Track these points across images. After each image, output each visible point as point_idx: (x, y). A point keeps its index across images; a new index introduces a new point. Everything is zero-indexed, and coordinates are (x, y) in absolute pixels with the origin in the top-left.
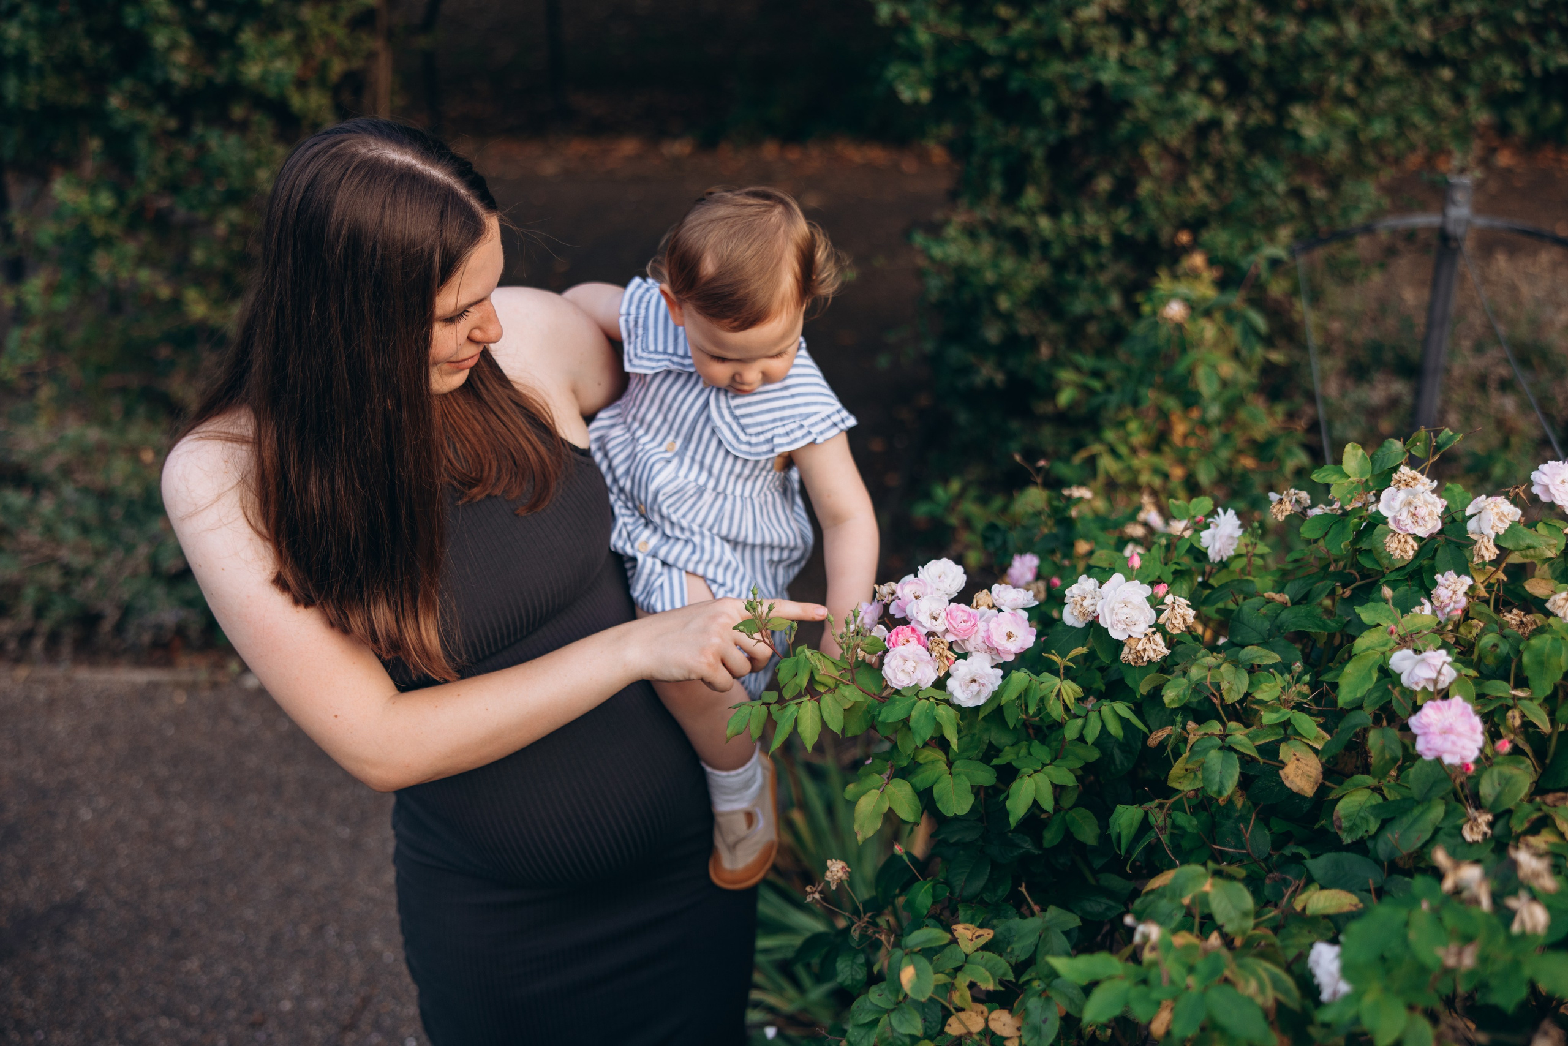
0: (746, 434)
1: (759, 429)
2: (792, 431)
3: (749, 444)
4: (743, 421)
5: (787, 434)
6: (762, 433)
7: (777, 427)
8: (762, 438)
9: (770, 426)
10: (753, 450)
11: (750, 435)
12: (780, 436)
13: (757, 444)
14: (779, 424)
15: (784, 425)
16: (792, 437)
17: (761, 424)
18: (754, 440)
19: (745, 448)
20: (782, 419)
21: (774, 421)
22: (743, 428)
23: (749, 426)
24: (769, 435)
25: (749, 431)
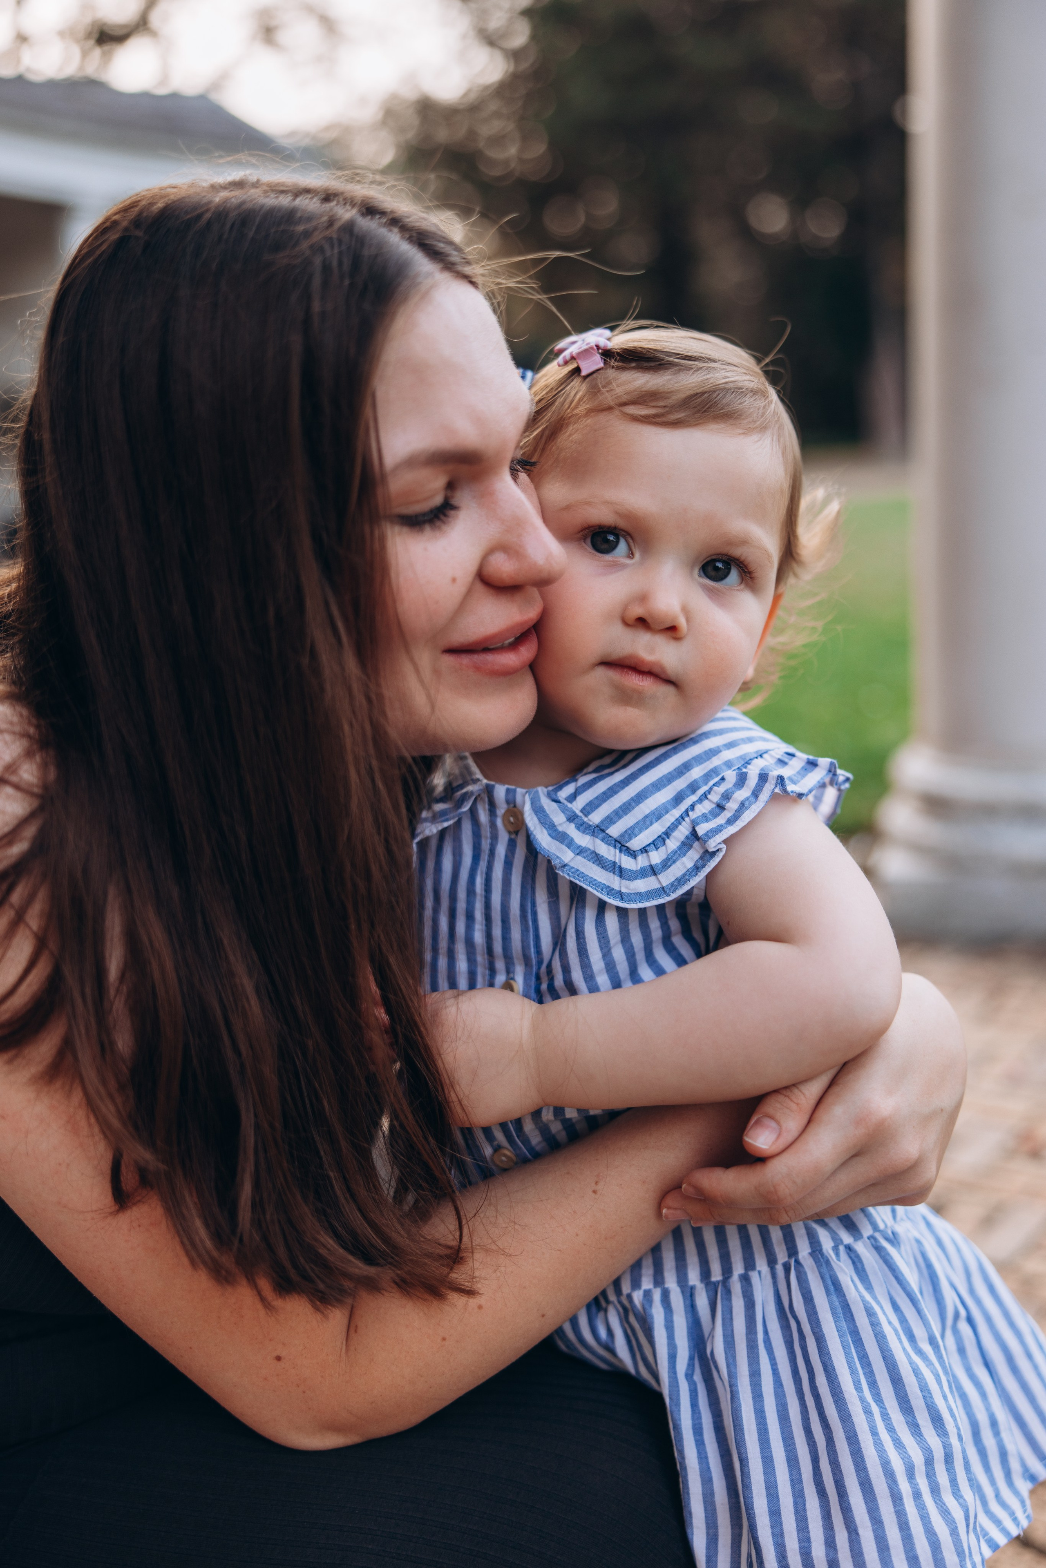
0: (633, 854)
1: (657, 829)
2: (727, 796)
3: (653, 871)
4: (614, 831)
5: (720, 807)
6: (667, 834)
7: (692, 807)
8: (672, 844)
9: (676, 813)
10: (667, 878)
11: (644, 850)
12: (705, 818)
13: (667, 863)
14: (693, 798)
15: (705, 796)
16: (732, 806)
17: (657, 815)
18: (656, 857)
19: (642, 885)
20: (693, 787)
21: (678, 799)
22: (620, 844)
23: (631, 833)
24: (683, 831)
25: (636, 843)
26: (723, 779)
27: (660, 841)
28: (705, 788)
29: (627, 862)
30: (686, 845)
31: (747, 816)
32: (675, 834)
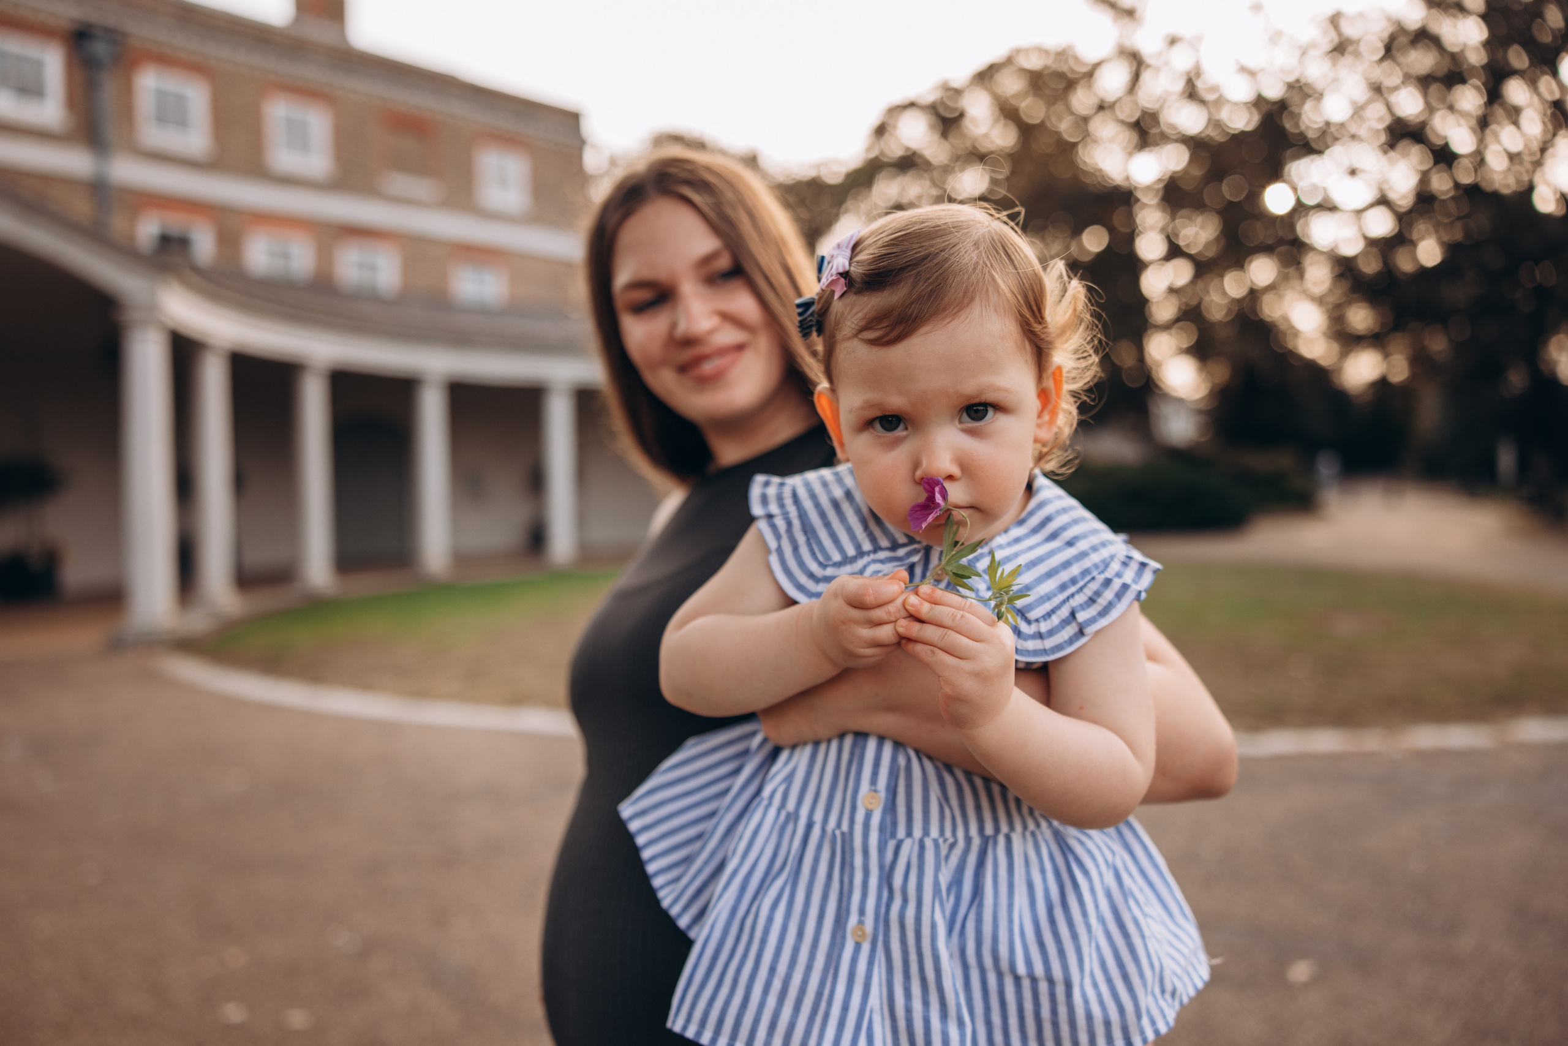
26: (1093, 578)
27: (1048, 615)
28: (1081, 583)
29: (1024, 627)
30: (1065, 623)
31: (1115, 614)
32: (1059, 612)
